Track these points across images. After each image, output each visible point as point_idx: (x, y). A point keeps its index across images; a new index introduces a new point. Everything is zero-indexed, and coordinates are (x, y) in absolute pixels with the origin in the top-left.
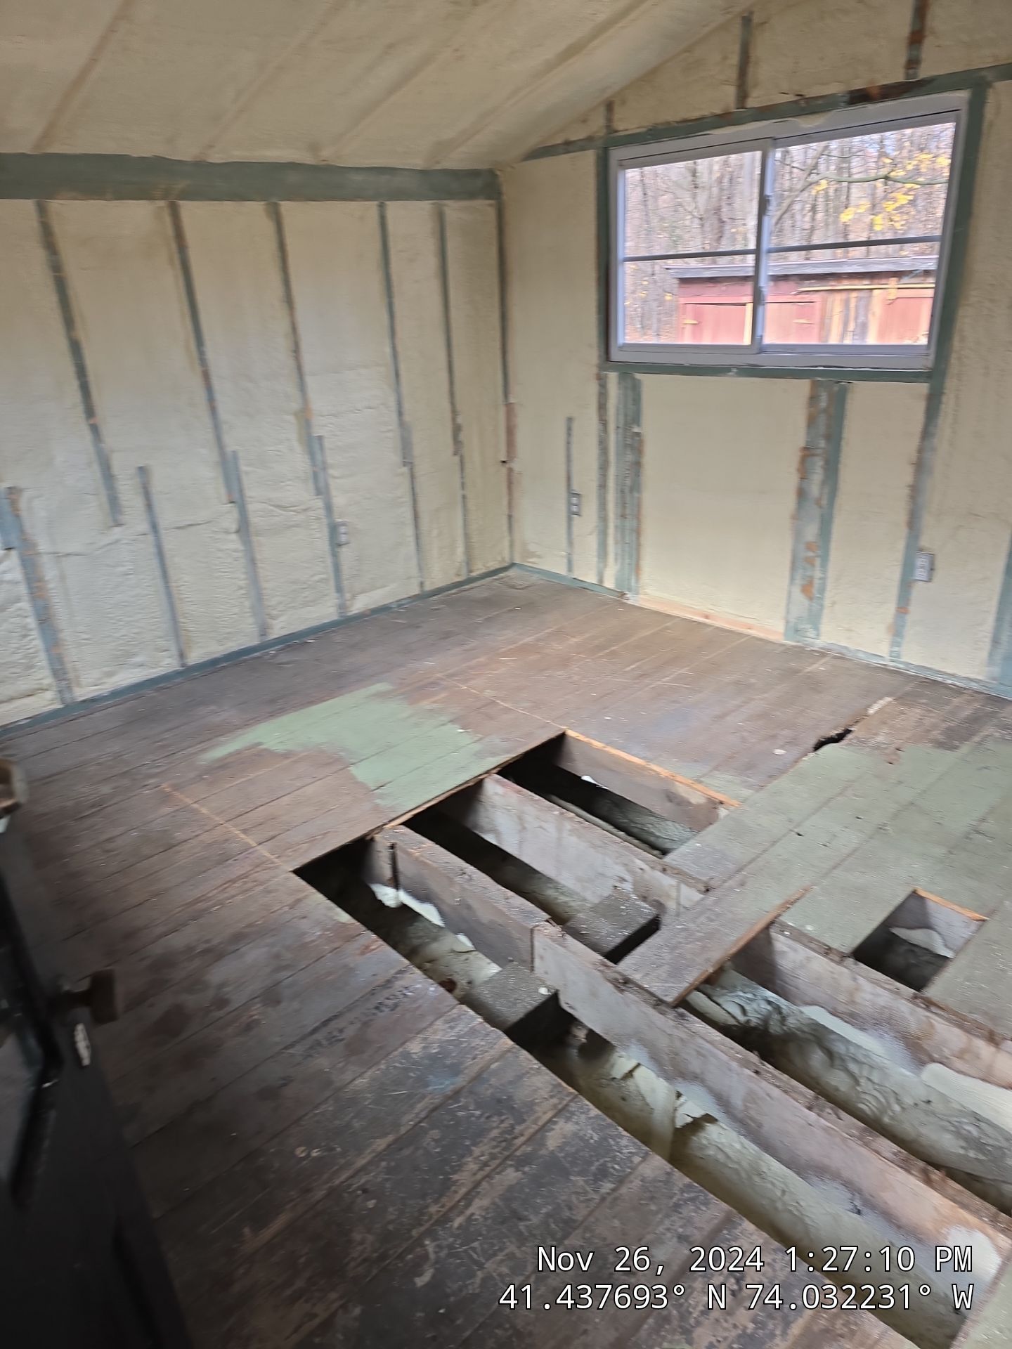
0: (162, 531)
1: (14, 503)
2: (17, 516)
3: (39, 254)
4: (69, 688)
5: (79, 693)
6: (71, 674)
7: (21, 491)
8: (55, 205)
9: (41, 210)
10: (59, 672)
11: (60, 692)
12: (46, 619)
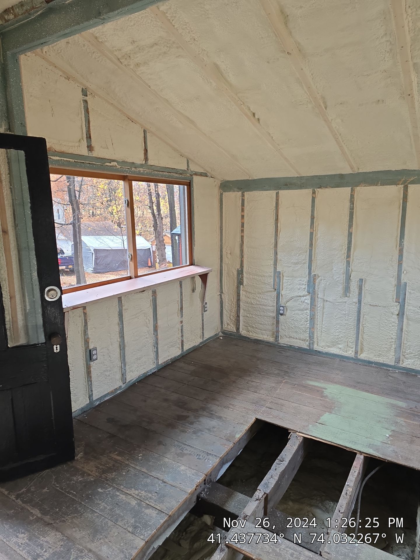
1: (314, 280)
2: (314, 284)
3: (348, 204)
4: (313, 343)
5: (316, 347)
6: (315, 340)
7: (319, 277)
8: (358, 189)
9: (352, 190)
10: (311, 337)
11: (310, 344)
12: (312, 318)
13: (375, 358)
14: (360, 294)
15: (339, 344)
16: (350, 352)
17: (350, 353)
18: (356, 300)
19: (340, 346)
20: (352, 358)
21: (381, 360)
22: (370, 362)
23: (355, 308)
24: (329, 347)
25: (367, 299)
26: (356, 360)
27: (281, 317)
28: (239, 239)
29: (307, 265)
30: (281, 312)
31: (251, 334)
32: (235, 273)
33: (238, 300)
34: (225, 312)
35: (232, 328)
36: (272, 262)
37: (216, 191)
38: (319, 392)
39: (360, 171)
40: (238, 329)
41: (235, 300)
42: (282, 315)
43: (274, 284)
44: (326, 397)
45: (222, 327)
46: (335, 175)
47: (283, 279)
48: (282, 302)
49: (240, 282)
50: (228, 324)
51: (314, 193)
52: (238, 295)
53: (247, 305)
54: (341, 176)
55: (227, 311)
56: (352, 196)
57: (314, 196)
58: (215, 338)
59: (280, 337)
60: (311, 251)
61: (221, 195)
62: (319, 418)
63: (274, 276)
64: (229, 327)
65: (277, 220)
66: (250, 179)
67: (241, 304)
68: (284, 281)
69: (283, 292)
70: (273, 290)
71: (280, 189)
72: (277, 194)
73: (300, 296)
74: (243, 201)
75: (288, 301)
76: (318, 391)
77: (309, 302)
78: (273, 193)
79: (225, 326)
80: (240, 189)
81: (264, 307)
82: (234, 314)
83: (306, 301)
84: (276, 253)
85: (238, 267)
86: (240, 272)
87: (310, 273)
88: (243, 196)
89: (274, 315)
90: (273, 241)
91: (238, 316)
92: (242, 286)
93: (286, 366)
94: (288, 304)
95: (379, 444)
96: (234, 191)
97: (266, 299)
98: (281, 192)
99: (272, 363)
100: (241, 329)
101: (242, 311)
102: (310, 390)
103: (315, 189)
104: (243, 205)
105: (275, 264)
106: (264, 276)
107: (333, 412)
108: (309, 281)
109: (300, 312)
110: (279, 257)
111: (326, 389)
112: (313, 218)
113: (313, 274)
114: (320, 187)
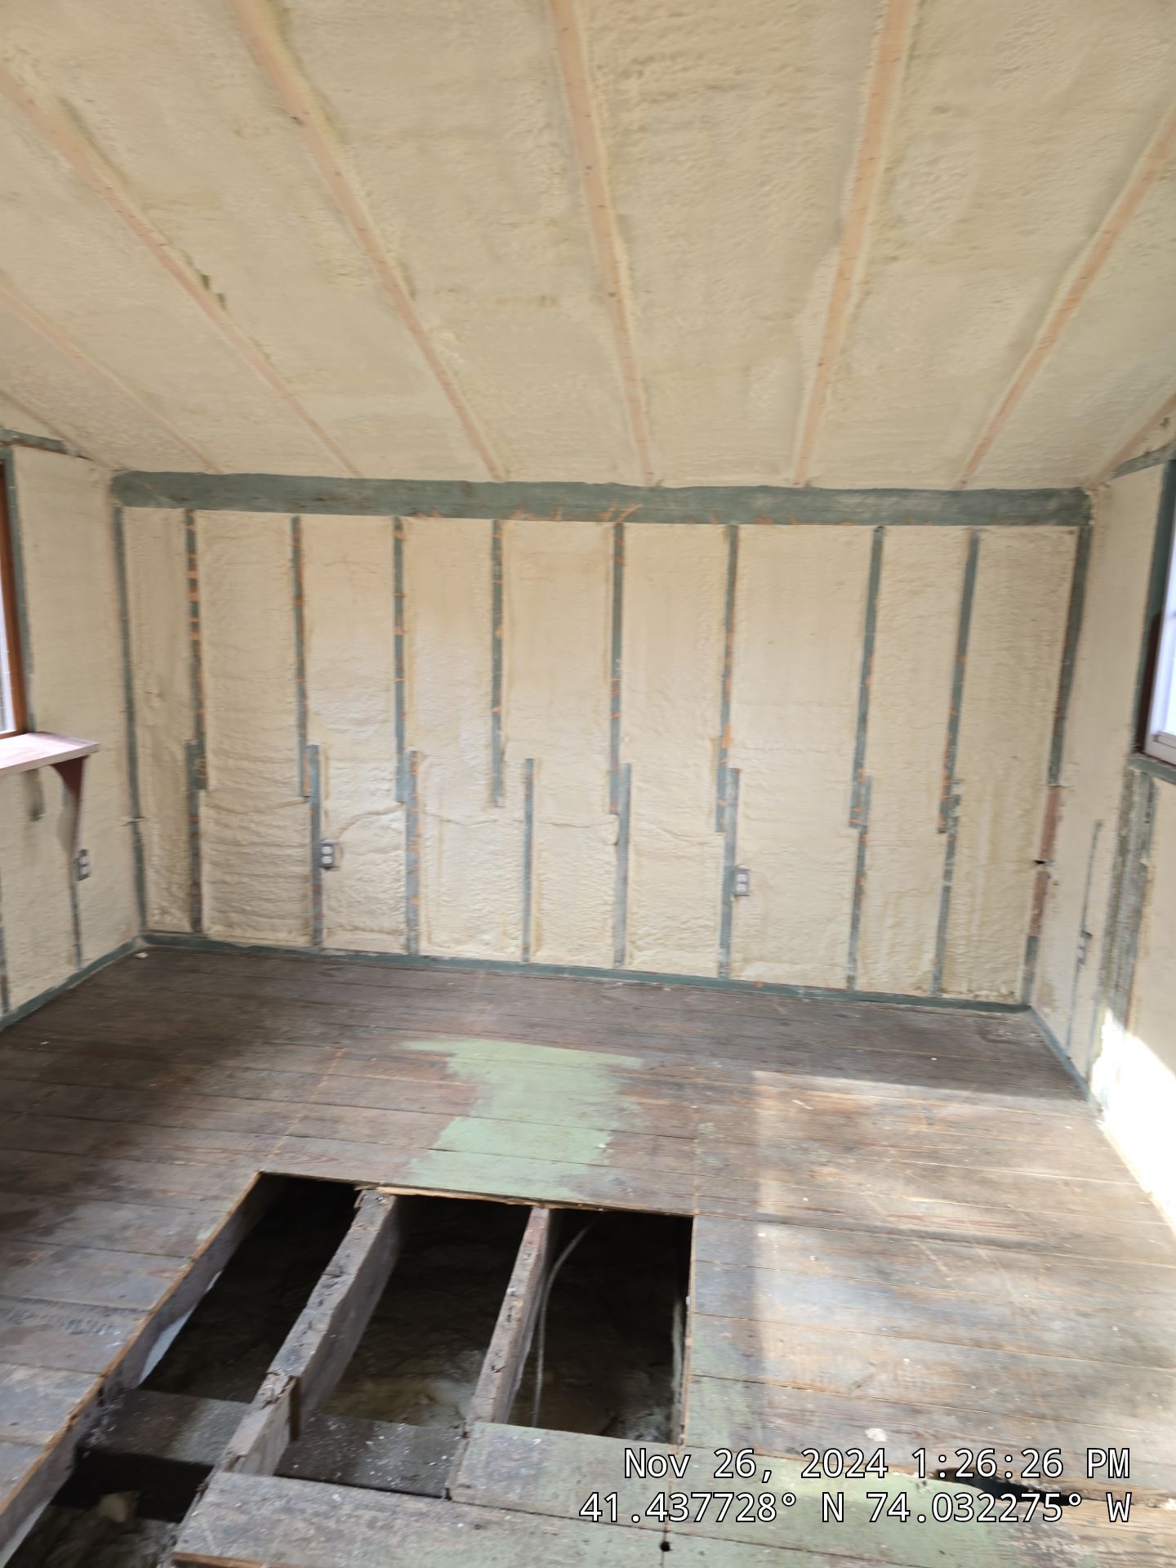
0: (536, 823)
1: (413, 765)
2: (414, 777)
3: (487, 564)
4: (417, 939)
5: (425, 948)
6: (423, 928)
7: (425, 757)
8: (510, 525)
9: (497, 528)
10: (412, 922)
11: (408, 940)
12: (413, 871)
13: (571, 958)
14: (529, 797)
15: (484, 932)
16: (512, 949)
17: (511, 953)
18: (520, 814)
19: (486, 937)
20: (516, 966)
21: (583, 960)
22: (559, 969)
23: (517, 834)
24: (458, 942)
25: (544, 809)
26: (527, 970)
27: (326, 875)
28: (185, 652)
29: (391, 727)
30: (327, 860)
31: (238, 932)
32: (180, 755)
33: (194, 835)
34: (151, 875)
35: (177, 921)
36: (292, 720)
37: (99, 502)
38: (435, 1065)
39: (514, 478)
40: (196, 922)
41: (184, 837)
42: (328, 867)
43: (302, 783)
44: (453, 1076)
45: (144, 922)
46: (451, 484)
47: (327, 768)
48: (327, 832)
49: (197, 781)
50: (164, 912)
51: (398, 527)
52: (194, 819)
53: (222, 848)
54: (467, 488)
55: (157, 872)
56: (497, 545)
57: (399, 536)
58: (123, 959)
59: (325, 931)
60: (400, 687)
61: (118, 513)
62: (436, 1135)
63: (302, 758)
64: (168, 919)
65: (299, 597)
66: (210, 472)
67: (206, 847)
68: (332, 772)
69: (327, 805)
70: (300, 799)
71: (302, 508)
72: (296, 523)
73: (378, 813)
74: (191, 536)
75: (345, 829)
76: (433, 1064)
77: (401, 825)
78: (283, 520)
79: (155, 920)
80: (178, 500)
81: (276, 851)
82: (181, 877)
83: (395, 825)
84: (302, 694)
85: (188, 734)
86: (196, 752)
87: (400, 748)
88: (190, 521)
89: (306, 869)
90: (291, 658)
91: (196, 884)
92: (202, 794)
93: (344, 1011)
94: (345, 838)
95: (583, 1170)
96: (160, 505)
97: (278, 827)
98: (309, 520)
99: (303, 1007)
100: (206, 923)
101: (206, 869)
102: (412, 1064)
103: (403, 518)
104: (191, 548)
105: (302, 725)
106: (271, 761)
107: (473, 1113)
108: (399, 771)
109: (378, 857)
110: (313, 704)
111: (451, 1055)
112: (399, 596)
113: (408, 749)
114: (413, 514)
